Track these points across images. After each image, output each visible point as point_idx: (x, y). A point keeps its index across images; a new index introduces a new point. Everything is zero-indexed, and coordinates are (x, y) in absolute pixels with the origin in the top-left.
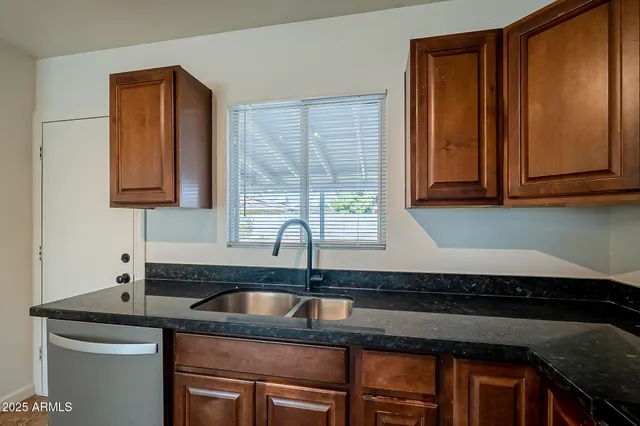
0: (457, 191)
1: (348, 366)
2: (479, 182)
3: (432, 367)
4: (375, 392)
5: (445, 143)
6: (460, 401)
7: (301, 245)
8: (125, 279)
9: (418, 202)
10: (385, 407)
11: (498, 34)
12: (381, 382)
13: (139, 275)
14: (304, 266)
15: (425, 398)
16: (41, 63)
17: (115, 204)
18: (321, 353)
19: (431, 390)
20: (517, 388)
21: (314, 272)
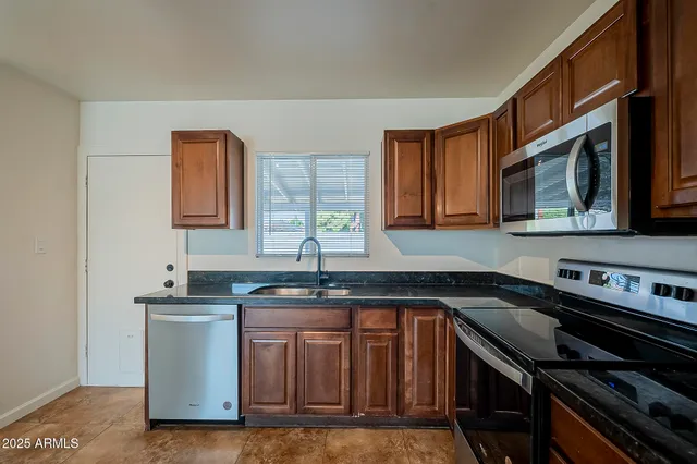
0: (410, 221)
1: (351, 318)
2: (422, 216)
3: (394, 314)
4: (365, 330)
5: (404, 193)
6: (408, 330)
7: (313, 255)
8: (170, 284)
9: (389, 227)
10: (370, 337)
11: (432, 133)
12: (369, 325)
13: (182, 281)
14: (315, 269)
15: (392, 330)
16: (82, 104)
17: (175, 226)
18: (336, 311)
19: (395, 326)
20: (434, 321)
21: (322, 273)
